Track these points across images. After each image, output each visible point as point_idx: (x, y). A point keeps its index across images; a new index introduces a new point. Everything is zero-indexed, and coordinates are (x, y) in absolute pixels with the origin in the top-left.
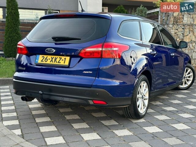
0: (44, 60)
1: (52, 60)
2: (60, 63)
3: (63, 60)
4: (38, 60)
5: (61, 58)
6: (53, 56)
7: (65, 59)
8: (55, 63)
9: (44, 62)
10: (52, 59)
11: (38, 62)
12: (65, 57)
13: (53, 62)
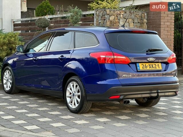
0: (144, 67)
1: (150, 67)
2: (156, 68)
3: (157, 66)
4: (139, 68)
5: (155, 65)
6: (150, 64)
7: (158, 65)
8: (153, 69)
9: (145, 69)
10: (150, 65)
11: (140, 69)
12: (158, 64)
13: (152, 67)
